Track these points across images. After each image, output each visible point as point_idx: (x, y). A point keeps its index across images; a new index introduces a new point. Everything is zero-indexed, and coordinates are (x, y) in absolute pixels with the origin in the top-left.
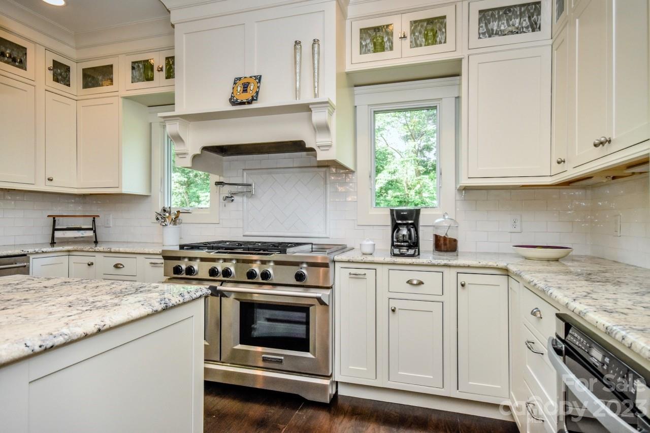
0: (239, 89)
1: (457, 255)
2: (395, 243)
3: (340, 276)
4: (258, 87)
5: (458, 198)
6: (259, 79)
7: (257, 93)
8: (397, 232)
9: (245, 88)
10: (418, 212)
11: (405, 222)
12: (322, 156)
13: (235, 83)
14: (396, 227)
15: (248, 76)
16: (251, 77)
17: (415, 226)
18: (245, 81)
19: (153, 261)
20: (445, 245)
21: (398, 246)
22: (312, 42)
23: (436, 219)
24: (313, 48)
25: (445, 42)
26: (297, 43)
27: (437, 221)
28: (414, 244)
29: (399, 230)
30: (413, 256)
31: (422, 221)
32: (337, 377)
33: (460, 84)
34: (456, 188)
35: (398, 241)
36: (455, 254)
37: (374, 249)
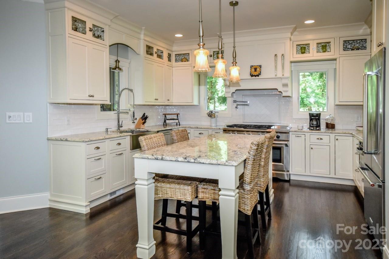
0: (253, 70)
1: (335, 130)
2: (311, 126)
3: (292, 137)
4: (261, 70)
5: (335, 108)
6: (260, 66)
7: (260, 72)
8: (312, 121)
9: (256, 70)
10: (320, 114)
11: (315, 118)
12: (284, 94)
13: (251, 68)
14: (311, 120)
15: (256, 65)
16: (257, 66)
17: (319, 119)
18: (255, 67)
19: (216, 132)
20: (330, 126)
21: (312, 127)
22: (281, 55)
23: (327, 116)
24: (282, 57)
25: (330, 52)
26: (276, 55)
27: (327, 117)
28: (318, 126)
29: (313, 121)
30: (318, 130)
31: (321, 117)
32: (290, 172)
33: (336, 64)
34: (334, 104)
35: (312, 125)
36: (334, 129)
37: (303, 128)
